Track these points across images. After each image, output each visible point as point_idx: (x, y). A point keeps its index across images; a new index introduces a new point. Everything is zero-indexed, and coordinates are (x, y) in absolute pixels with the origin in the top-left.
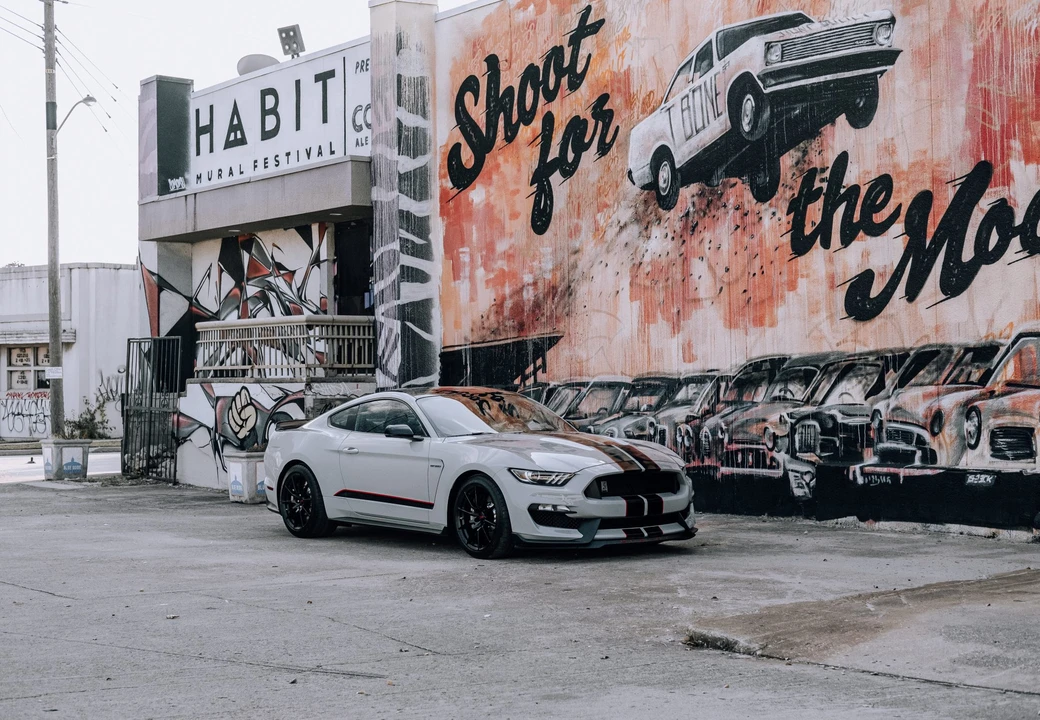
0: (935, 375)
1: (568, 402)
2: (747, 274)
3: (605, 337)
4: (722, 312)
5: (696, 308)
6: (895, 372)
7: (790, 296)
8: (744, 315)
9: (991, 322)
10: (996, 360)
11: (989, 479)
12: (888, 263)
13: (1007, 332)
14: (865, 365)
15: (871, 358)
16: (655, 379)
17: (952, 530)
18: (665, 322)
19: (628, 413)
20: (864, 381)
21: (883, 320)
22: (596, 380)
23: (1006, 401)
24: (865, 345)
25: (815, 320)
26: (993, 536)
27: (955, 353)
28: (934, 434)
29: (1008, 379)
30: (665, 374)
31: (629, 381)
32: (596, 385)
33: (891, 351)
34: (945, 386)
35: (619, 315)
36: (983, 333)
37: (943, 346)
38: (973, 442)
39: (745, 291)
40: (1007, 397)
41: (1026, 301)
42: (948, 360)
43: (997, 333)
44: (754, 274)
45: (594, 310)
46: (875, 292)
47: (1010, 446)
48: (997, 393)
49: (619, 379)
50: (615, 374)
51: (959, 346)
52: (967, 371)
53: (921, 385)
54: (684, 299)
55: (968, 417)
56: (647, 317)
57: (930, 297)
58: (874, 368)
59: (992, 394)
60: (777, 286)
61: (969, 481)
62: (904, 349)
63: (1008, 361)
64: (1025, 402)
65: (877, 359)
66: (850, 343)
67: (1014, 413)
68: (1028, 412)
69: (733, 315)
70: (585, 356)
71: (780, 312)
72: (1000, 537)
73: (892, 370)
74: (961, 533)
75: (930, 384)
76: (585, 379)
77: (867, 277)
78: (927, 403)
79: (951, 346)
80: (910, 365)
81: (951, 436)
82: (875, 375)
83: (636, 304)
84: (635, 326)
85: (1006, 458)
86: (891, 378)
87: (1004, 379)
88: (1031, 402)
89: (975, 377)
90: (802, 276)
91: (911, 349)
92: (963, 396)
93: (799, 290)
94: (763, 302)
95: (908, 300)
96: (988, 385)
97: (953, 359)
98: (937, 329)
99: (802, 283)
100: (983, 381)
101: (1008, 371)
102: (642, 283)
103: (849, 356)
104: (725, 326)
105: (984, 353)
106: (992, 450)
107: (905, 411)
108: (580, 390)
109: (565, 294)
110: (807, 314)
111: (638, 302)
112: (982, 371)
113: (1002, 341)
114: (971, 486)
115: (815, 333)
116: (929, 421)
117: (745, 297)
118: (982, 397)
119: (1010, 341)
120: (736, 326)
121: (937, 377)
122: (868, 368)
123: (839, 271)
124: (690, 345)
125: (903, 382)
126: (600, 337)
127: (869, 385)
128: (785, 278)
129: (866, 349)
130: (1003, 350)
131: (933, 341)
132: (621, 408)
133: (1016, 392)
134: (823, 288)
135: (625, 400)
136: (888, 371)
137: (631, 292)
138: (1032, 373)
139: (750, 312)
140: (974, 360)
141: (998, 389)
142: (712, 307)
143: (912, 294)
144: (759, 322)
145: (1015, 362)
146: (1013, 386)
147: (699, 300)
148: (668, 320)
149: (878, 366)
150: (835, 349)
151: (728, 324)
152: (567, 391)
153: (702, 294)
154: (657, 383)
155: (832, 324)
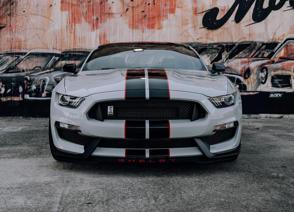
0: (248, 54)
1: (8, 63)
2: (144, 3)
3: (41, 29)
4: (127, 20)
5: (109, 18)
6: (227, 52)
7: (170, 16)
8: (142, 23)
9: (275, 34)
10: (276, 48)
11: (280, 95)
12: (226, 5)
13: (282, 37)
14: (212, 49)
15: (215, 46)
16: (79, 52)
17: (261, 116)
18: (87, 24)
19: (56, 70)
20: (211, 56)
21: (222, 30)
22: (32, 51)
23: (279, 65)
24: (212, 40)
25: (185, 28)
26: (281, 117)
27: (258, 45)
28: (245, 78)
29: (281, 56)
30: (86, 49)
31: (59, 52)
32: (31, 54)
33: (226, 43)
34: (252, 58)
35: (52, 18)
36: (271, 37)
37: (252, 42)
38: (263, 81)
39: (143, 12)
40: (281, 63)
41: (290, 26)
42: (254, 48)
43: (277, 38)
44: (149, 4)
45: (32, 14)
46: (219, 17)
47: (280, 83)
48: (275, 62)
49: (51, 51)
50: (47, 48)
51: (259, 42)
52: (262, 53)
53: (241, 58)
54: (101, 13)
55: (262, 71)
56: (74, 20)
57: (247, 21)
58: (216, 50)
59: (273, 62)
60: (163, 11)
61: (271, 96)
62: (232, 43)
63: (281, 49)
64: (288, 65)
65: (218, 46)
66: (203, 39)
67: (283, 69)
68: (289, 69)
69: (135, 23)
70: (23, 38)
71: (164, 23)
72: (285, 117)
73: (226, 51)
74: (266, 117)
75: (245, 57)
76: (23, 51)
77: (215, 11)
78: (243, 66)
79: (256, 42)
80: (235, 49)
81: (253, 79)
82: (217, 53)
83: (66, 14)
84: (65, 24)
85: (278, 87)
86: (225, 55)
87: (279, 56)
88: (290, 65)
89: (266, 55)
90: (178, 7)
91: (236, 43)
92: (260, 63)
93: (176, 14)
94: (154, 17)
95: (235, 22)
96: (272, 58)
97: (257, 48)
98: (250, 35)
99: (178, 11)
100: (269, 57)
101: (282, 53)
102: (70, 2)
103: (203, 45)
104: (129, 27)
105: (271, 46)
106: (272, 84)
107: (232, 69)
108: (18, 57)
109: (7, 4)
110: (180, 25)
111: (67, 12)
112: (269, 53)
113: (279, 41)
114: (272, 98)
115: (185, 34)
116: (243, 73)
117: (143, 14)
118: (268, 63)
119: (283, 42)
120: (137, 28)
121: (249, 55)
122: (213, 50)
123: (199, 6)
124: (104, 35)
125: (231, 57)
126: (36, 28)
127: (213, 58)
128: (168, 7)
129: (213, 42)
130: (279, 45)
131: (247, 40)
132: (52, 67)
133: (284, 61)
134: (191, 13)
135: (56, 62)
136: (223, 52)
137: (62, 7)
138: (292, 54)
139: (146, 22)
140: (266, 48)
141: (276, 60)
142: (121, 18)
143: (238, 20)
144: (151, 26)
145: (285, 50)
146: (282, 59)
147: (112, 14)
148: (89, 22)
149: (219, 49)
150: (196, 41)
151: (131, 26)
152: (8, 57)
153: (114, 10)
154: (81, 54)
155: (195, 30)
